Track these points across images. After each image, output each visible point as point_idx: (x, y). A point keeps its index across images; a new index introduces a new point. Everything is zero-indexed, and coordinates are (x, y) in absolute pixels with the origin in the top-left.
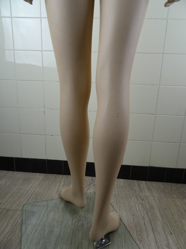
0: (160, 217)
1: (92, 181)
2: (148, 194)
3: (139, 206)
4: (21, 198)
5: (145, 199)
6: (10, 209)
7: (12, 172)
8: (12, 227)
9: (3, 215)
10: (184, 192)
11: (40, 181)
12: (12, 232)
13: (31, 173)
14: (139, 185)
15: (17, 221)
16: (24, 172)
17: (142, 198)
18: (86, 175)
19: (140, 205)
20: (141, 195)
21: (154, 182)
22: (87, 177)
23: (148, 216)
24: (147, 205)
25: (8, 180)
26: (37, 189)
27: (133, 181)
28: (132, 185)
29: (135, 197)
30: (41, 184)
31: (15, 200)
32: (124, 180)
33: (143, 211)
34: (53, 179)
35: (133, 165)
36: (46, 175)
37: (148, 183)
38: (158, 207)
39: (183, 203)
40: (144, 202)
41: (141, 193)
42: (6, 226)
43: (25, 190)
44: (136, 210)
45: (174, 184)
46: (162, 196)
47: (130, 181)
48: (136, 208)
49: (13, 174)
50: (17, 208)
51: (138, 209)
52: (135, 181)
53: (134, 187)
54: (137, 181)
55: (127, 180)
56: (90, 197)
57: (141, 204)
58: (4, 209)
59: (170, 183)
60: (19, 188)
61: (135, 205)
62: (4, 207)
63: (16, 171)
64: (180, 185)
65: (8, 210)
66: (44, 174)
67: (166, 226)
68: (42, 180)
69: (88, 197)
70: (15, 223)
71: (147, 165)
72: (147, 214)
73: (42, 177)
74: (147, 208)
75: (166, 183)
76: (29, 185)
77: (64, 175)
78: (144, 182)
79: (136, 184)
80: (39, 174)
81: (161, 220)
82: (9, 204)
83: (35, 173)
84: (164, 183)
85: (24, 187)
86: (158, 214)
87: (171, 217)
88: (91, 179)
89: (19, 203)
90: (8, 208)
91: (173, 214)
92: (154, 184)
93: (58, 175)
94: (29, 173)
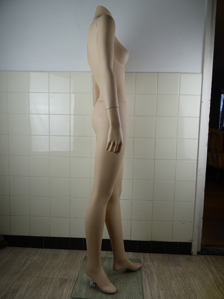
0: (157, 279)
2: (150, 263)
4: (54, 270)
5: (147, 267)
6: (48, 277)
7: (41, 249)
8: (53, 289)
9: (44, 282)
10: (178, 261)
11: (66, 256)
12: (54, 292)
13: (57, 250)
14: (144, 257)
16: (50, 249)
17: (145, 266)
18: (102, 250)
20: (145, 264)
21: (156, 254)
22: (103, 251)
23: (148, 279)
24: (148, 272)
25: (40, 256)
26: (65, 263)
27: (139, 253)
28: (139, 257)
30: (67, 259)
31: (50, 271)
32: (133, 253)
33: (145, 276)
34: (76, 254)
35: (139, 240)
36: (70, 250)
37: (151, 254)
38: (156, 273)
39: (175, 269)
40: (146, 269)
43: (55, 264)
45: (171, 255)
46: (160, 265)
47: (137, 253)
49: (42, 251)
50: (53, 277)
52: (141, 253)
54: (143, 253)
55: (135, 253)
56: (106, 267)
57: (144, 271)
58: (43, 277)
59: (169, 254)
60: (51, 262)
62: (43, 276)
63: (44, 248)
64: (175, 256)
65: (47, 278)
66: (68, 250)
67: (160, 285)
70: (54, 286)
71: (149, 240)
72: (148, 278)
73: (67, 253)
74: (148, 273)
75: (165, 254)
76: (57, 259)
77: (84, 251)
78: (148, 254)
79: (142, 256)
80: (64, 250)
81: (157, 281)
82: (46, 274)
84: (164, 254)
85: (54, 261)
86: (156, 278)
87: (165, 279)
88: (106, 253)
89: (53, 274)
90: (46, 277)
91: (166, 277)
92: (156, 255)
93: (79, 250)
94: (55, 250)
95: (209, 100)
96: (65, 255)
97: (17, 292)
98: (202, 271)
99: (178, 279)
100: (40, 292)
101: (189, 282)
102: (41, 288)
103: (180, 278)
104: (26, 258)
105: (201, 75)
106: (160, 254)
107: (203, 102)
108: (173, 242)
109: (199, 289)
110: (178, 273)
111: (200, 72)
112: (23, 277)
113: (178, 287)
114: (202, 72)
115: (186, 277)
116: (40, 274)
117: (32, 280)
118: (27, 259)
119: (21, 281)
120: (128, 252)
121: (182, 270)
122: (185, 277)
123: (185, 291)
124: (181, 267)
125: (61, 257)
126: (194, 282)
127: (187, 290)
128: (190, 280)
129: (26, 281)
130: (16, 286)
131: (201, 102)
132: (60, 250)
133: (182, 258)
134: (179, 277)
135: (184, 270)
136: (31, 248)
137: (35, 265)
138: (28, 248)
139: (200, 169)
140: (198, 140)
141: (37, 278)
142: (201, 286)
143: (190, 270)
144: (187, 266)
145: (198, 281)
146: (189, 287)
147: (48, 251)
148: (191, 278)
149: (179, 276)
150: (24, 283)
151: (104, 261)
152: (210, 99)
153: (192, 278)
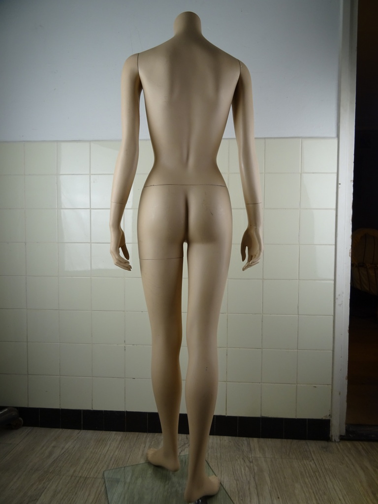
0: (269, 481)
1: (186, 440)
2: (259, 454)
3: (245, 470)
4: (98, 464)
5: (254, 461)
6: (88, 477)
7: (77, 430)
8: (95, 496)
9: (81, 484)
10: (307, 451)
11: (118, 441)
12: (97, 501)
13: (104, 432)
14: (249, 444)
15: (99, 489)
16: (93, 431)
17: (251, 459)
19: (247, 469)
20: (250, 456)
21: (270, 439)
22: (181, 435)
23: (255, 481)
24: (256, 468)
25: (76, 442)
26: (116, 453)
27: (241, 438)
28: (240, 445)
29: (241, 460)
30: (120, 446)
31: (92, 467)
32: (230, 437)
33: (250, 475)
34: (136, 438)
35: (240, 416)
36: (125, 433)
37: (262, 440)
38: (269, 470)
39: (302, 464)
40: (252, 464)
41: (250, 454)
42: (89, 495)
43: (101, 455)
44: (242, 474)
45: (295, 441)
46: (276, 457)
47: (237, 438)
48: (242, 471)
49: (80, 434)
50: (96, 475)
51: (243, 473)
52: (244, 438)
53: (242, 446)
54: (247, 438)
55: (234, 438)
56: (184, 461)
57: (248, 467)
58: (81, 477)
59: (291, 440)
60: (93, 452)
61: (241, 469)
62: (80, 475)
63: (83, 429)
64: (302, 442)
65: (86, 478)
66: (121, 433)
67: (274, 491)
68: (121, 441)
69: (182, 461)
70: (98, 491)
71: (258, 415)
72: (254, 478)
73: (120, 437)
74: (255, 471)
75: (285, 440)
76: (104, 447)
77: (149, 434)
78: (255, 439)
79: (245, 442)
80: (115, 432)
81: (269, 484)
82: (85, 471)
83: (109, 431)
84: (283, 440)
85: (99, 450)
86: (268, 479)
87: (283, 480)
88: (185, 437)
89: (97, 471)
90: (85, 476)
91: (285, 478)
92: (269, 441)
93: (141, 433)
94: (101, 432)
95: (351, 181)
96: (116, 441)
97: (37, 500)
98: (348, 467)
99: (307, 480)
100: (74, 500)
101: (325, 486)
102: (76, 494)
103: (309, 479)
104: (53, 445)
105: (336, 141)
106: (277, 440)
107: (340, 184)
108: (298, 419)
109: (341, 498)
110: (306, 471)
111: (334, 135)
112: (47, 476)
113: (305, 494)
114: (338, 136)
115: (320, 477)
116: (75, 471)
117: (61, 481)
118: (54, 447)
119: (44, 483)
120: (221, 437)
121: (314, 466)
122: (318, 477)
123: (316, 500)
124: (312, 461)
125: (110, 444)
126: (333, 486)
127: (321, 498)
128: (326, 482)
129: (53, 482)
130: (35, 490)
131: (338, 184)
132: (109, 432)
133: (312, 446)
134: (307, 477)
135: (317, 465)
136: (61, 429)
137: (67, 457)
138: (56, 429)
139: (339, 295)
140: (334, 247)
141: (70, 478)
142: (345, 493)
143: (326, 466)
144: (322, 459)
145: (340, 483)
146: (325, 494)
147: (89, 434)
148: (328, 480)
149: (308, 475)
150: (49, 486)
151: (182, 451)
152: (353, 179)
153: (330, 479)
